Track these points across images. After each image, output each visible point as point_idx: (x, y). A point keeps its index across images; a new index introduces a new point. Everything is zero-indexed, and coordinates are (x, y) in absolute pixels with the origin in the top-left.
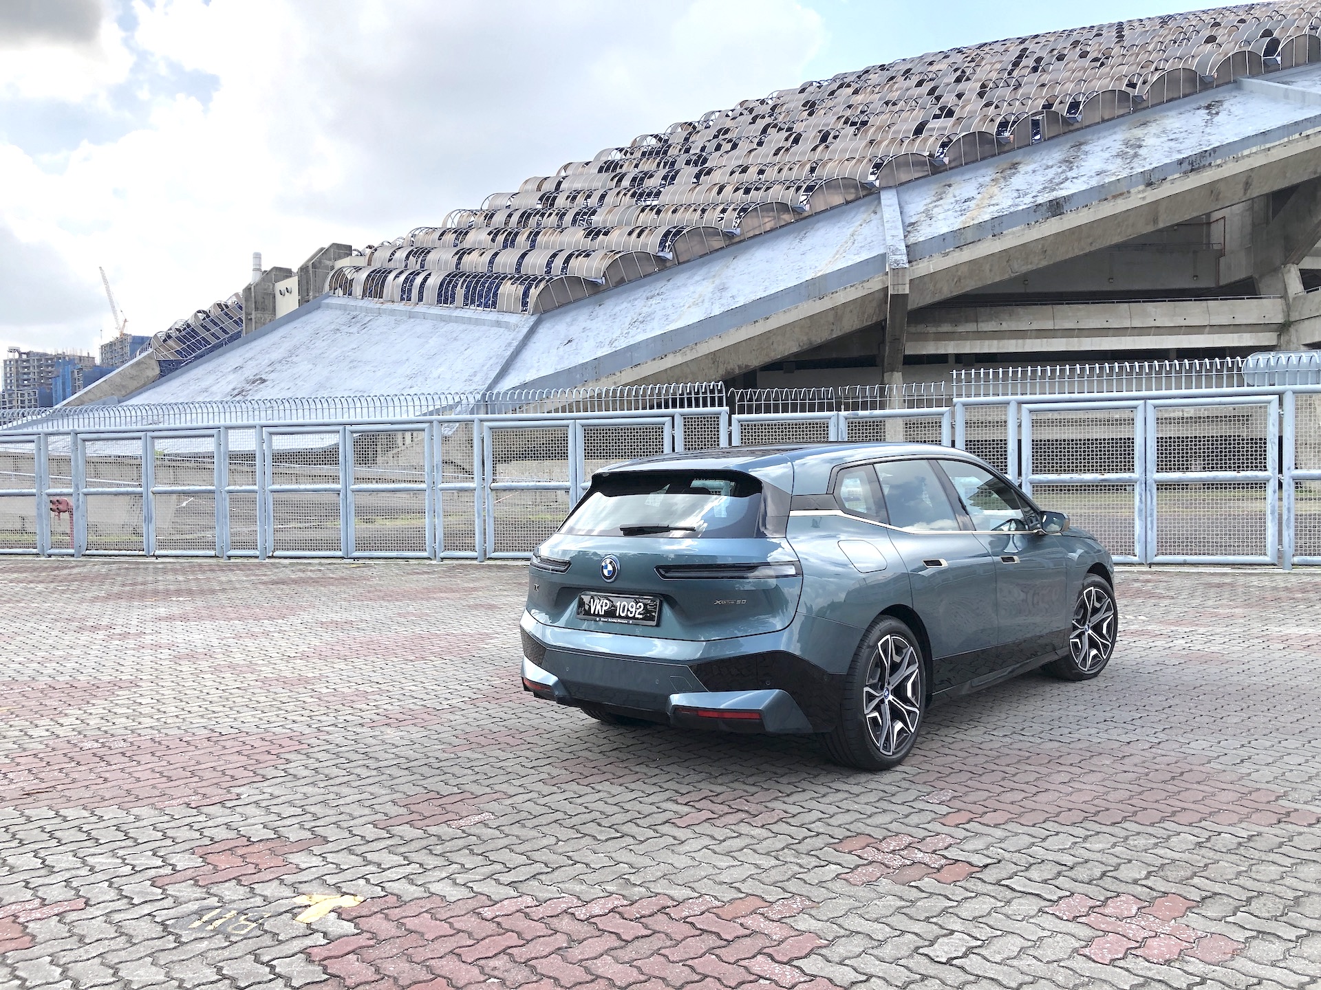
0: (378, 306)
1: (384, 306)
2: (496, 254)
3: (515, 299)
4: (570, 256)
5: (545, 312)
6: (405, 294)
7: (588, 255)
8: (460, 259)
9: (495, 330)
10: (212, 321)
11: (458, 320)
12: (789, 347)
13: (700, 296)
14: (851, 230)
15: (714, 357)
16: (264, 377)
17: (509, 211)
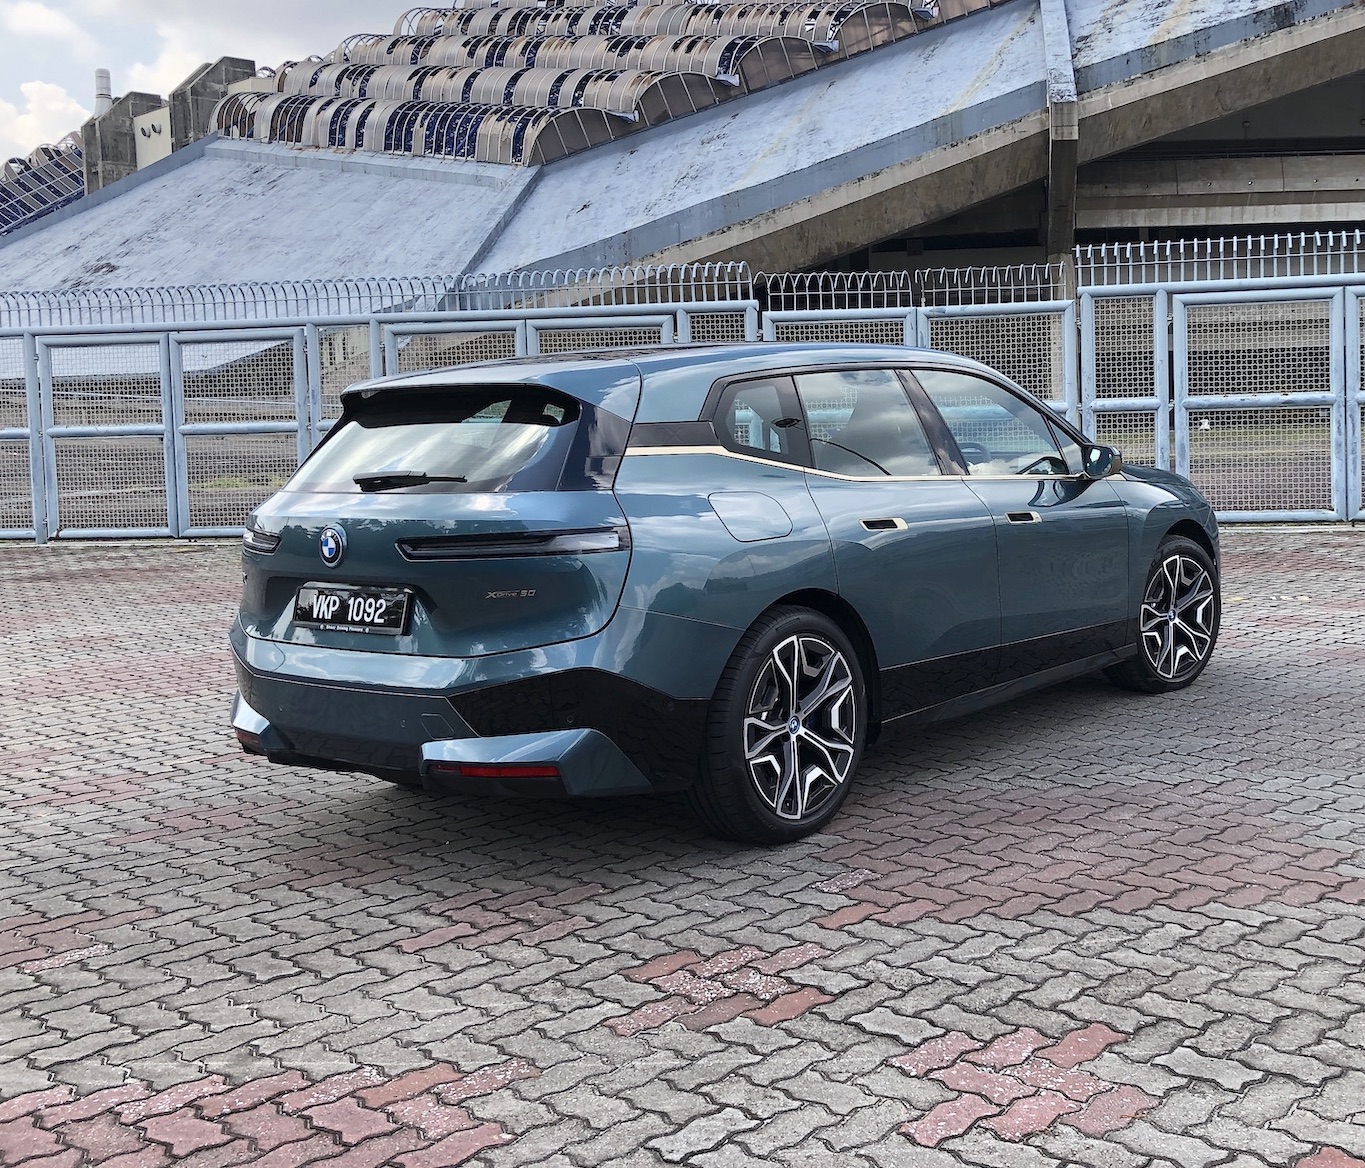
0: (295, 153)
1: (304, 154)
2: (475, 75)
3: (504, 143)
4: (587, 78)
5: (549, 162)
6: (336, 136)
7: (612, 78)
8: (419, 83)
9: (472, 189)
10: (34, 175)
11: (418, 175)
12: (911, 217)
13: (780, 140)
14: (998, 46)
15: (801, 230)
16: (113, 262)
17: (495, 11)
